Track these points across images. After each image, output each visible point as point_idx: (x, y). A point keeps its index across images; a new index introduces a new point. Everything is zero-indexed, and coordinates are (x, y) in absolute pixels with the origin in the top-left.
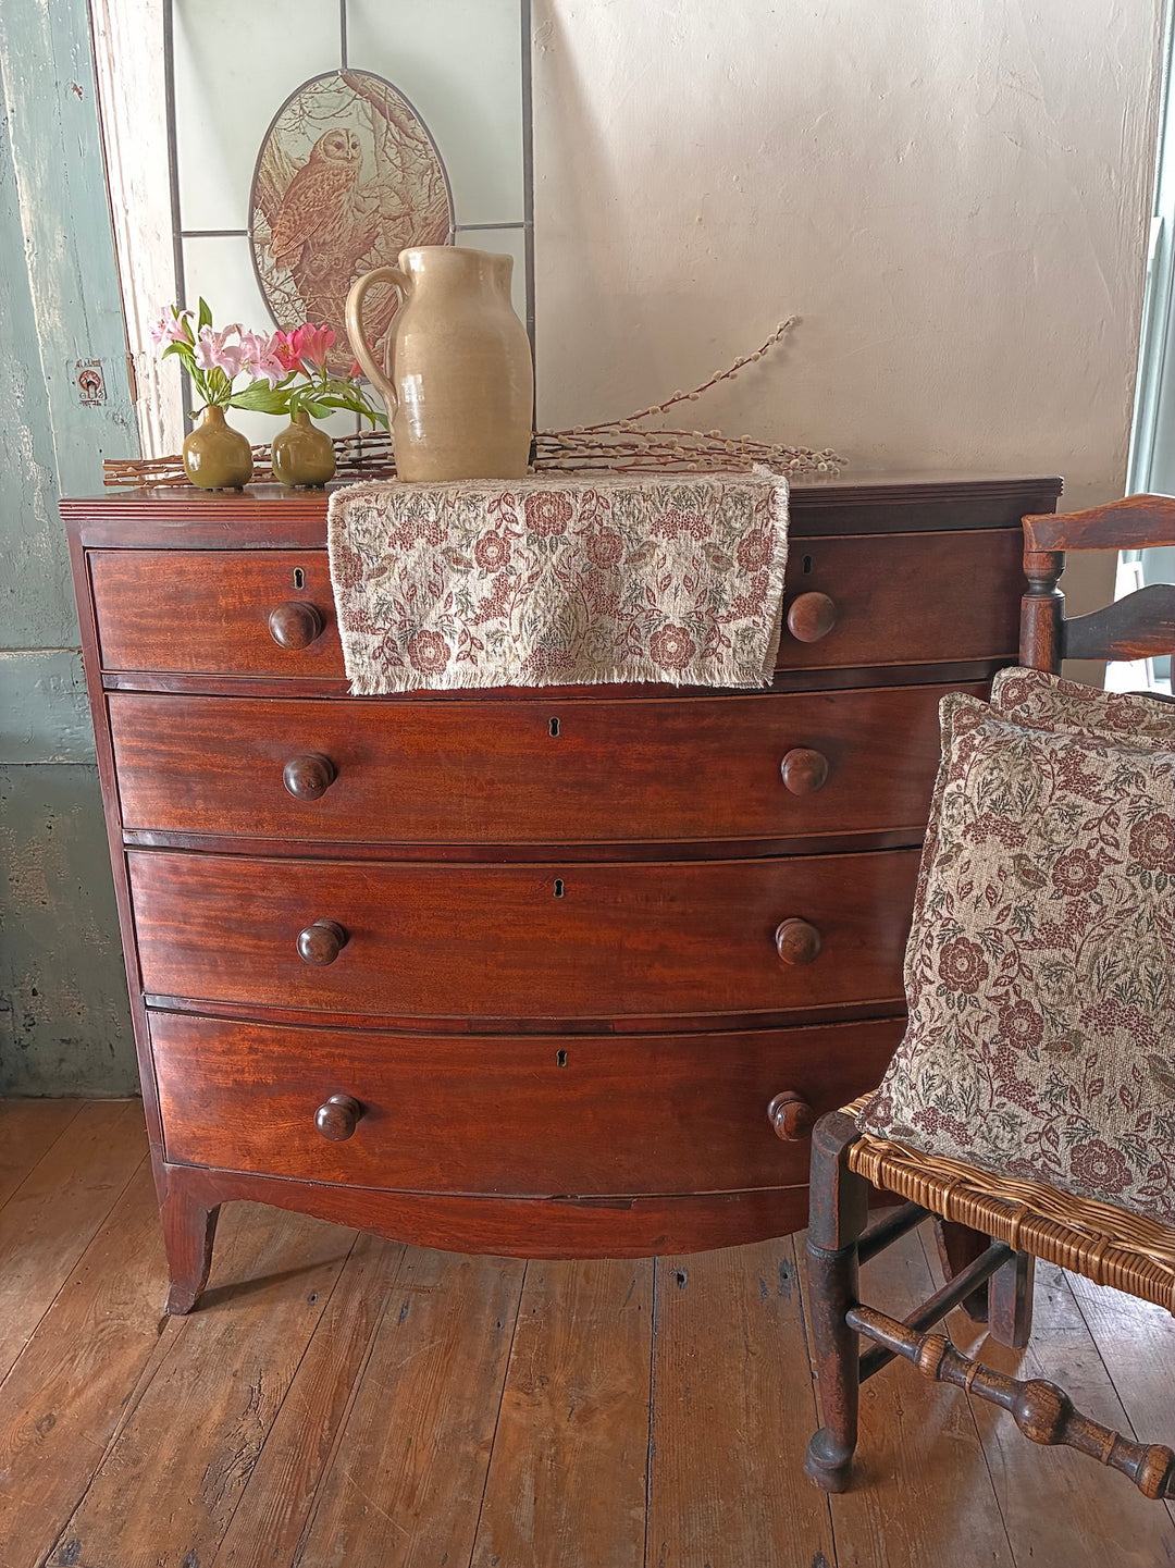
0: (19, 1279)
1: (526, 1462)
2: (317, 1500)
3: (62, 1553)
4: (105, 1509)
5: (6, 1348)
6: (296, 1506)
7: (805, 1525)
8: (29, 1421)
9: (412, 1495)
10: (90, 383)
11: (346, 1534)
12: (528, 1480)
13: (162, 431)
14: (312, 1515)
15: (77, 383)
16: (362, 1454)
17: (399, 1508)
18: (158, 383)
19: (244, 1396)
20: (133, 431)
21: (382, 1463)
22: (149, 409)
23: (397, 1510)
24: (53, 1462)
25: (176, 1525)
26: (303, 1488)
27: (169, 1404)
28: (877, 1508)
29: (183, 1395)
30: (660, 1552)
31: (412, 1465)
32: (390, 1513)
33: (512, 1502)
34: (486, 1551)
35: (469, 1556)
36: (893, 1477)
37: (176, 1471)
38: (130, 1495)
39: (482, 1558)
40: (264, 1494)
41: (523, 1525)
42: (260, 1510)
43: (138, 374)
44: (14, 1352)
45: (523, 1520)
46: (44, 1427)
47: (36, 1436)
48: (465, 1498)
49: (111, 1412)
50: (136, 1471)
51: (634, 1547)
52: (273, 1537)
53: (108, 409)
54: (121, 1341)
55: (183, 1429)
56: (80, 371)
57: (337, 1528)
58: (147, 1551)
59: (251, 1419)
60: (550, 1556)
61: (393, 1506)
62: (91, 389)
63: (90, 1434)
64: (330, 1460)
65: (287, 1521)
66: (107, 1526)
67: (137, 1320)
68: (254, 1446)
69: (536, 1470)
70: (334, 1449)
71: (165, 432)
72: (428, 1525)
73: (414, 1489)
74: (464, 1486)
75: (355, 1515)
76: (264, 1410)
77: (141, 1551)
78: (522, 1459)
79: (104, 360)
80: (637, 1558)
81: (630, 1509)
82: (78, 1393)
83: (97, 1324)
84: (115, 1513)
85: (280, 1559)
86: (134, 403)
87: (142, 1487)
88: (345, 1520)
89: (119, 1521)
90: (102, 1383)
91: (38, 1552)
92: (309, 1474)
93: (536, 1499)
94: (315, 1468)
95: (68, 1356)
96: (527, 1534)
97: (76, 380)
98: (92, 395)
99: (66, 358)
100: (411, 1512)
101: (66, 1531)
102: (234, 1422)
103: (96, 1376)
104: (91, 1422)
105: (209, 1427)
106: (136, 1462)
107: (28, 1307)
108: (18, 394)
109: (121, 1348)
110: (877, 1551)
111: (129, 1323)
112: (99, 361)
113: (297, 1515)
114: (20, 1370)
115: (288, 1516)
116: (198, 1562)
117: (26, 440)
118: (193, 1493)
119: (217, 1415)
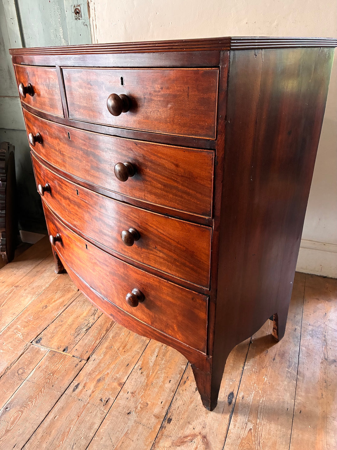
0: (51, 271)
1: (158, 345)
2: (101, 341)
3: (37, 340)
4: (51, 332)
5: (42, 287)
6: (96, 341)
7: (231, 383)
8: (41, 306)
9: (125, 347)
10: (77, 12)
11: (105, 352)
12: (157, 350)
13: (96, 28)
14: (99, 345)
15: (74, 13)
16: (117, 333)
17: (121, 349)
18: (95, 11)
19: (93, 311)
20: (89, 28)
21: (120, 336)
22: (93, 20)
23: (120, 349)
24: (43, 317)
25: (66, 339)
26: (99, 337)
27: (75, 309)
28: (255, 385)
29: (78, 307)
30: (186, 379)
31: (128, 339)
32: (118, 350)
33: (150, 355)
34: (139, 366)
35: (134, 366)
36: (264, 377)
37: (70, 326)
38: (58, 329)
39: (137, 367)
40: (89, 337)
41: (151, 362)
42: (87, 341)
43: (90, 9)
44: (44, 288)
45: (152, 360)
46: (44, 308)
47: (42, 310)
48: (139, 351)
49: (60, 308)
50: (61, 324)
51: (179, 376)
52: (87, 348)
53: (82, 21)
54: (69, 291)
55: (76, 316)
56: (75, 8)
57: (104, 350)
58: (57, 344)
59: (93, 317)
60: (155, 372)
61: (119, 348)
62: (78, 14)
63: (54, 312)
64: (108, 332)
65: (92, 345)
66: (50, 336)
67: (74, 286)
68: (91, 324)
69: (160, 348)
70: (110, 330)
71: (97, 28)
72: (127, 355)
73: (126, 345)
74: (139, 347)
75: (110, 348)
76: (96, 316)
77: (55, 344)
78: (157, 345)
79: (81, 4)
80: (179, 379)
81: (182, 365)
82: (55, 301)
83: (64, 285)
84: (53, 333)
85: (87, 354)
86: (89, 19)
87: (61, 328)
88: (107, 348)
89: (53, 335)
90: (61, 300)
91: (32, 339)
92: (102, 334)
93: (157, 356)
94: (103, 333)
95: (55, 292)
96: (151, 364)
97: (74, 12)
98: (78, 16)
99: (71, 4)
100: (124, 350)
101: (40, 335)
102: (88, 317)
103: (60, 298)
104: (55, 309)
105: (82, 317)
106: (62, 321)
107: (51, 278)
108: (59, 17)
109: (68, 292)
110: (250, 397)
111: (72, 287)
112: (80, 5)
113: (95, 344)
114: (44, 293)
115: (93, 344)
116: (67, 350)
117: (61, 32)
118: (73, 332)
119: (85, 314)
